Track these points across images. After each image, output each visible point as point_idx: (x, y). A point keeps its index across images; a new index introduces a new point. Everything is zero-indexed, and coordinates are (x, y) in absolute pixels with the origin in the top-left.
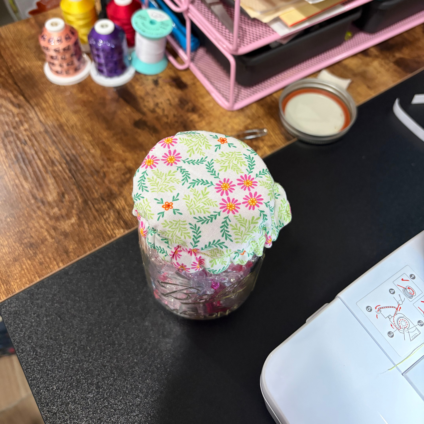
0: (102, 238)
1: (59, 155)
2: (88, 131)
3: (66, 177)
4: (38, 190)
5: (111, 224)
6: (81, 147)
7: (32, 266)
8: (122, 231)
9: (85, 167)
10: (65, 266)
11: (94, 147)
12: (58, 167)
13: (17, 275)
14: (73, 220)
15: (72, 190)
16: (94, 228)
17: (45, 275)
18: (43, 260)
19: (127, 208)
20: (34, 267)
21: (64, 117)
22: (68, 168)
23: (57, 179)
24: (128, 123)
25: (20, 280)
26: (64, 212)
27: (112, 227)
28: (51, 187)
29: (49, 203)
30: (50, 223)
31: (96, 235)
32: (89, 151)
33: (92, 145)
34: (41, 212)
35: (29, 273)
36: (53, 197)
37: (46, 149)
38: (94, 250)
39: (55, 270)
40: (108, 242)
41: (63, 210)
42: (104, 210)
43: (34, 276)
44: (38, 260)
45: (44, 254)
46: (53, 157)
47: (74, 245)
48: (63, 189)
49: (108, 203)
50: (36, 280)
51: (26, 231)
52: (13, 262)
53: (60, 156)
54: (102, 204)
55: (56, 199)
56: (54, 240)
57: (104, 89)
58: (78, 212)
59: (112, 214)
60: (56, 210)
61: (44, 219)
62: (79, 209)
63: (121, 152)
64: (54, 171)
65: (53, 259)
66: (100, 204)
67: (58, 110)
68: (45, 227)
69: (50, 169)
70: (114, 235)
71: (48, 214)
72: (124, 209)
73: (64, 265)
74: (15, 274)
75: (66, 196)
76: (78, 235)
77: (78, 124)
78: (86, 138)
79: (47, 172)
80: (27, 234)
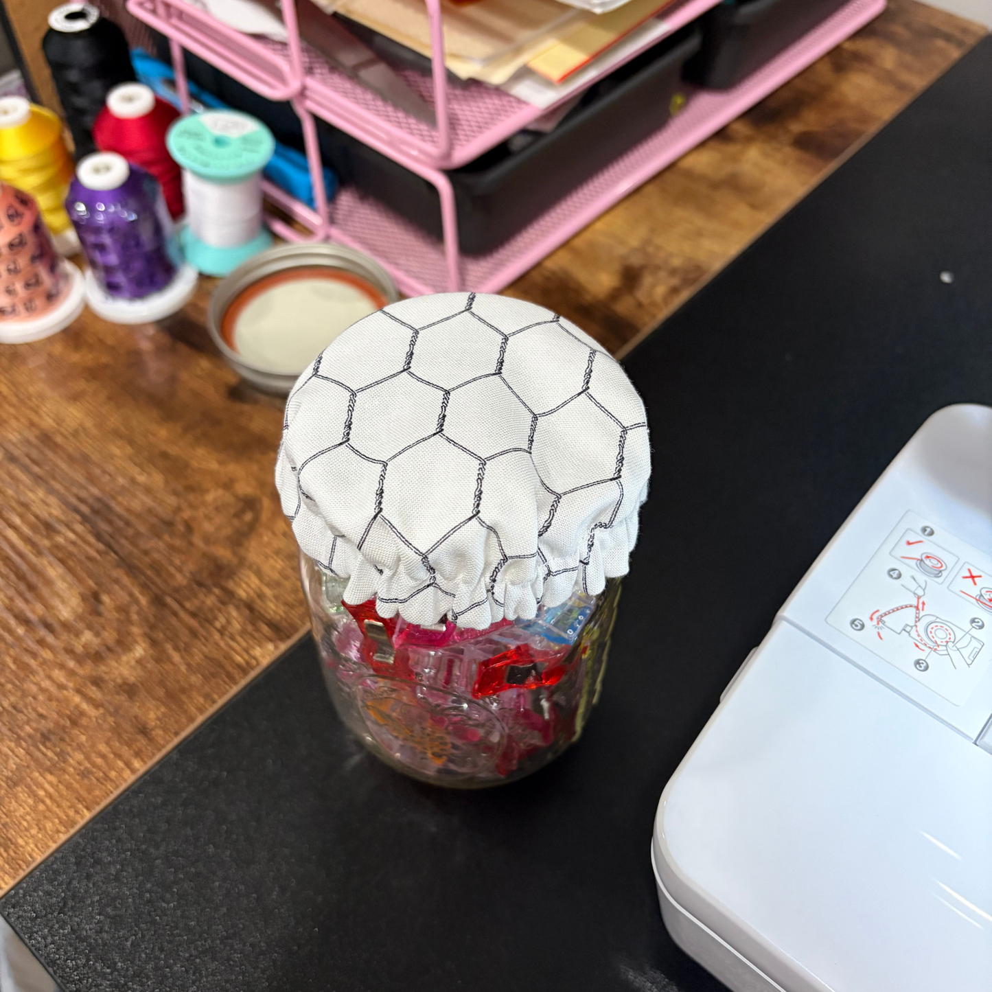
0: (224, 676)
1: (60, 507)
2: (116, 433)
3: (93, 553)
4: (27, 601)
5: (239, 638)
6: (110, 475)
7: (61, 787)
8: (271, 647)
9: (132, 519)
10: (150, 763)
11: (143, 470)
12: (63, 534)
13: (28, 818)
14: (139, 651)
15: (117, 581)
16: (198, 658)
17: (101, 800)
18: (89, 766)
19: (268, 592)
20: (69, 787)
21: (48, 415)
22: (90, 532)
23: (71, 563)
24: (214, 396)
25: (40, 829)
26: (110, 636)
27: (244, 644)
28: (61, 585)
29: (66, 625)
30: (81, 671)
31: (207, 672)
32: (133, 481)
33: (136, 464)
34: (49, 652)
35: (59, 806)
36: (73, 608)
37: (22, 499)
38: (211, 710)
39: (125, 780)
40: (243, 682)
41: (106, 634)
42: (211, 610)
43: (73, 810)
44: (74, 769)
45: (85, 750)
46: (44, 515)
47: (158, 709)
48: (91, 583)
49: (217, 591)
50: (82, 817)
51: (21, 705)
52: (8, 789)
53: (63, 507)
54: (201, 596)
55: (80, 610)
56: (102, 711)
57: (131, 330)
58: (147, 630)
59: (234, 613)
60: (87, 636)
61: (62, 666)
62: (147, 620)
63: (214, 466)
64: (57, 547)
65: (112, 756)
66: (196, 596)
67: (27, 400)
68: (71, 685)
69: (46, 543)
70: (254, 662)
71: (70, 651)
72: (261, 596)
73: (145, 762)
74: (21, 816)
75: (105, 598)
76: (162, 683)
77: (89, 424)
78: (117, 452)
79: (39, 553)
80: (25, 711)
